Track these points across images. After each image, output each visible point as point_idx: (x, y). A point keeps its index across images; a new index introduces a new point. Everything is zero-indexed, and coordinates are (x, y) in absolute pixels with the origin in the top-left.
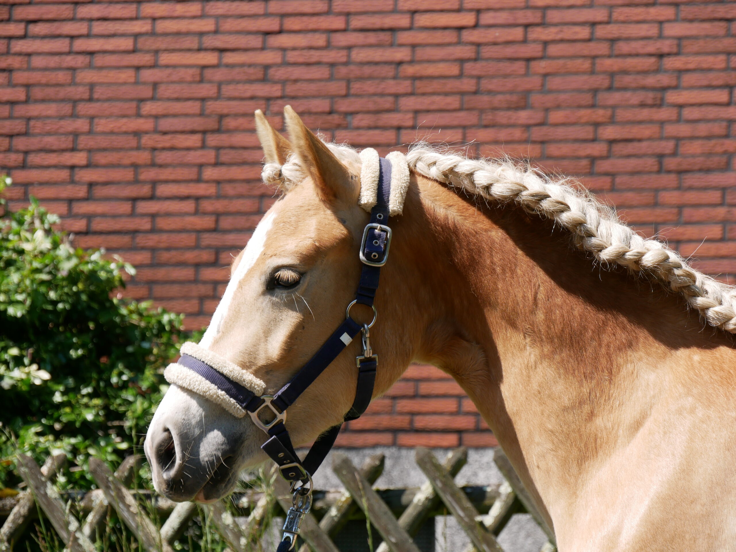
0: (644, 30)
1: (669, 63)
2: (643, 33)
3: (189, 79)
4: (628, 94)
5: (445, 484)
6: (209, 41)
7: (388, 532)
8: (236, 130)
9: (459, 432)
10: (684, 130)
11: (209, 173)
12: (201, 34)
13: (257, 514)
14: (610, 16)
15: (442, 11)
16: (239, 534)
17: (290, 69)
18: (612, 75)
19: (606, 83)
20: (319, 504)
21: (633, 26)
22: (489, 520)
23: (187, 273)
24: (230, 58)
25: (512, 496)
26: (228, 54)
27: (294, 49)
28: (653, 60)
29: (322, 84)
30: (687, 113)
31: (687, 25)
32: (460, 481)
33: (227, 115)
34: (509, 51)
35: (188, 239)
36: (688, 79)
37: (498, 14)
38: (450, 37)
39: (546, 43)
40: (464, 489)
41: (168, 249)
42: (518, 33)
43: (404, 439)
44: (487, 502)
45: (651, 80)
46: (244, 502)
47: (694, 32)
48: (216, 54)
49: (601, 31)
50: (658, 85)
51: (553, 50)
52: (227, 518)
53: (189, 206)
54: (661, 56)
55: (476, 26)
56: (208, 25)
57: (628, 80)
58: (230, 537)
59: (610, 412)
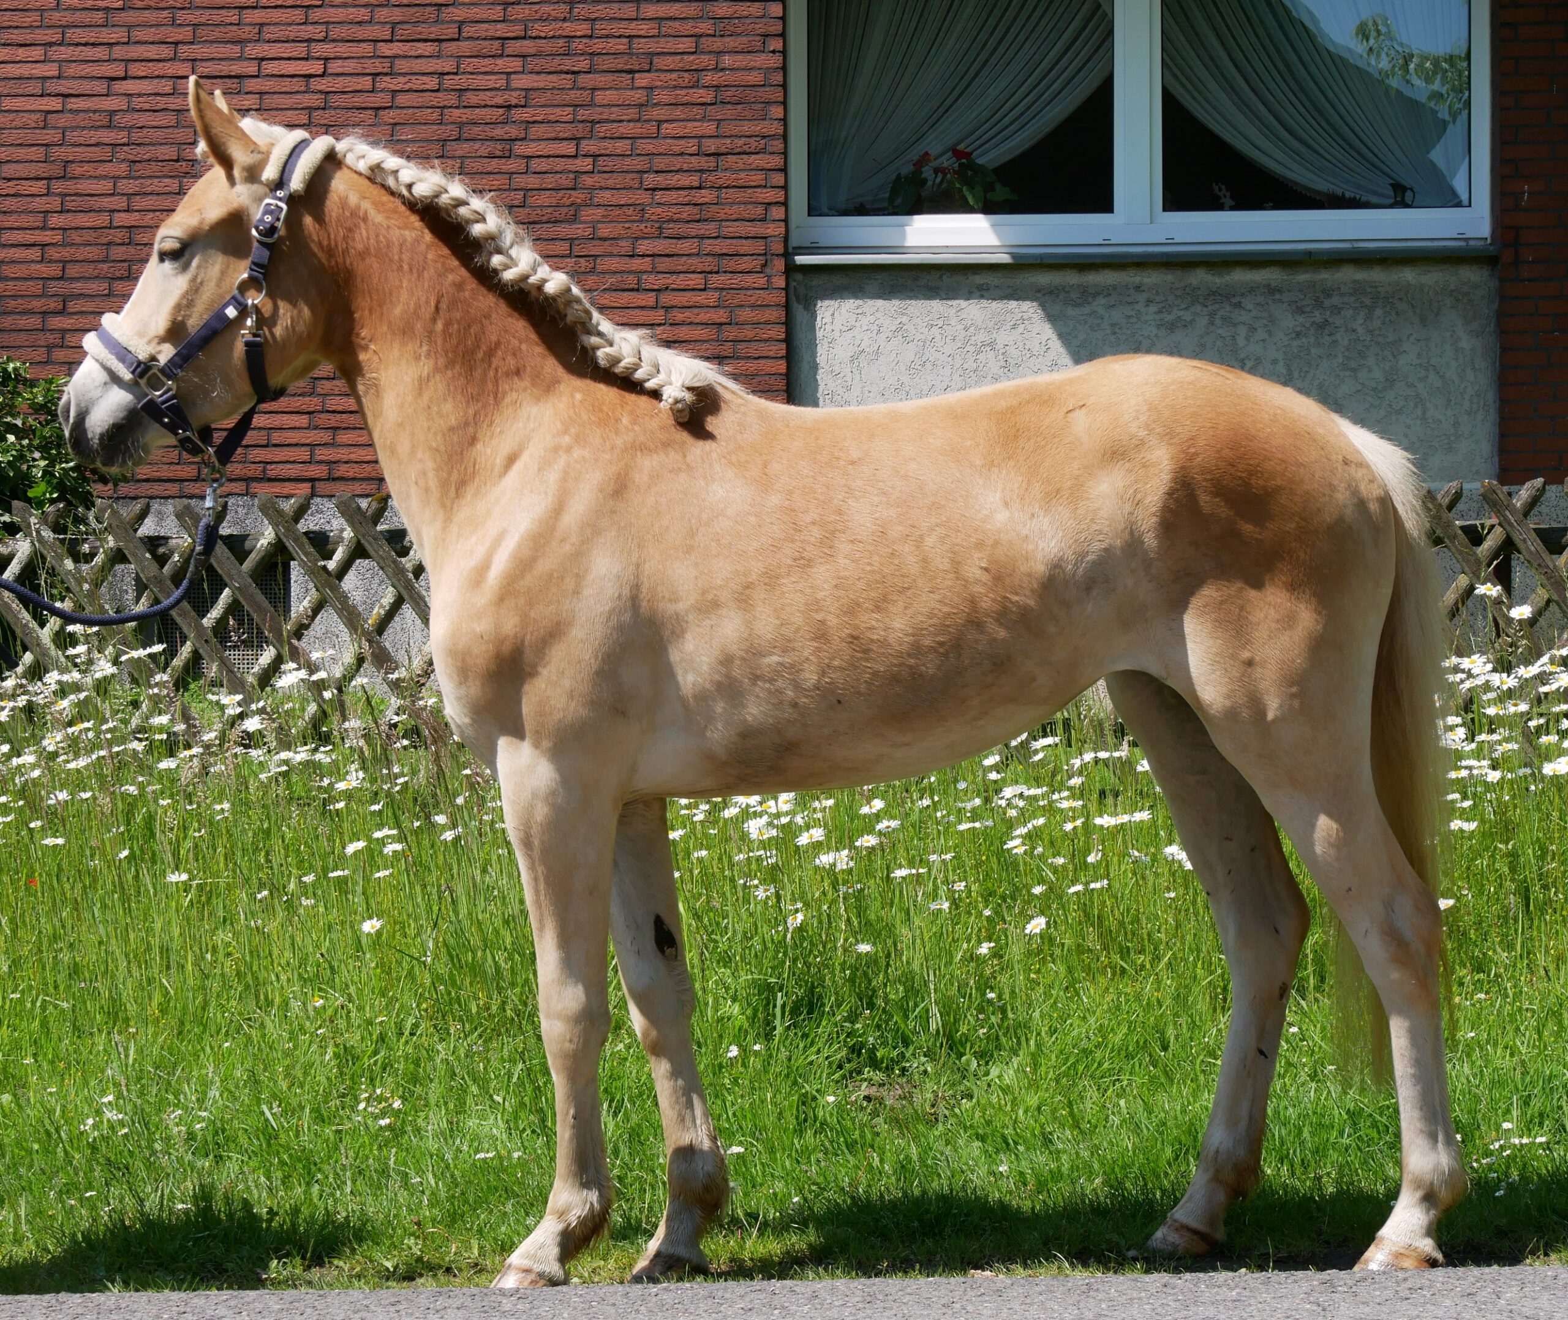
0: (492, 81)
1: (517, 114)
2: (491, 84)
3: (33, 125)
4: (477, 145)
5: (287, 530)
6: (52, 87)
7: (232, 578)
8: (82, 177)
9: (312, 480)
10: (532, 181)
11: (54, 220)
12: (45, 78)
13: (99, 559)
14: (458, 67)
15: (289, 59)
16: (80, 580)
17: (136, 115)
18: (461, 125)
19: (455, 134)
20: (161, 550)
21: (480, 77)
22: (332, 565)
23: (34, 321)
24: (74, 104)
25: (354, 541)
26: (73, 100)
27: (140, 95)
28: (501, 111)
29: (170, 130)
30: (535, 164)
31: (535, 77)
32: (303, 526)
33: (72, 162)
34: (358, 100)
35: (34, 287)
36: (535, 131)
37: (346, 63)
38: (298, 85)
39: (394, 92)
40: (306, 533)
41: (14, 297)
42: (366, 82)
43: (254, 487)
44: (330, 547)
45: (499, 132)
46: (86, 548)
47: (541, 85)
48: (60, 100)
49: (448, 82)
50: (506, 137)
51: (401, 99)
52: (69, 564)
53: (34, 254)
54: (509, 107)
55: (323, 75)
56: (51, 70)
57: (476, 130)
58: (72, 584)
59: (491, 438)
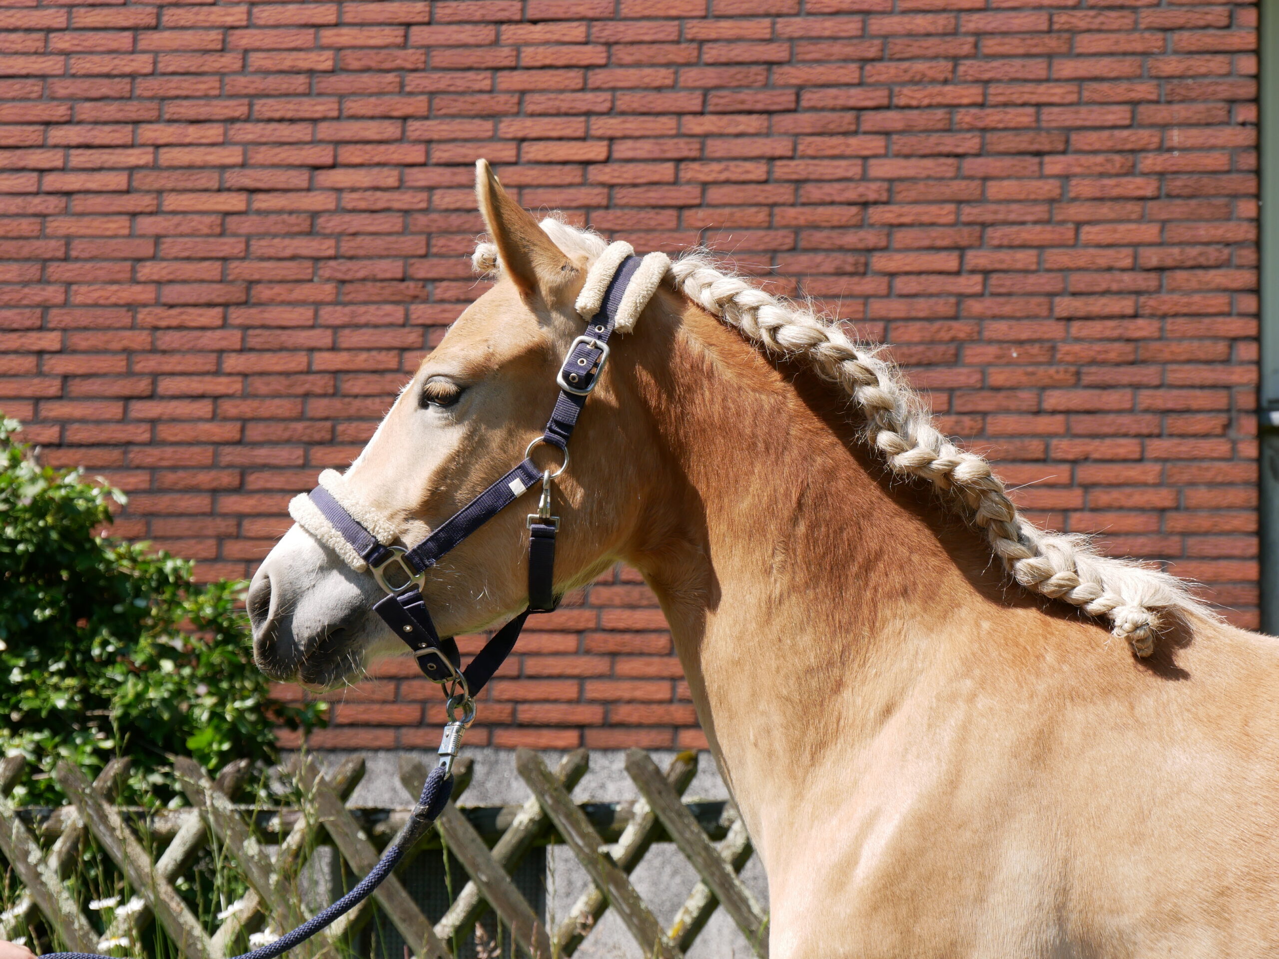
0: (841, 168)
1: (876, 214)
2: (840, 173)
3: (206, 231)
4: (819, 258)
5: (557, 801)
6: (234, 178)
7: (477, 868)
8: (271, 302)
9: (580, 727)
10: (896, 308)
11: (232, 362)
12: (223, 168)
13: (293, 840)
14: (795, 149)
15: (560, 139)
16: (267, 869)
17: (347, 218)
18: (797, 230)
19: (789, 242)
20: (380, 828)
21: (826, 162)
22: (618, 851)
23: (200, 502)
24: (262, 202)
25: (650, 818)
26: (261, 196)
27: (353, 190)
28: (854, 210)
29: (393, 238)
30: (900, 284)
31: (902, 162)
32: (581, 795)
33: (258, 282)
34: (654, 196)
35: (201, 455)
36: (902, 237)
37: (639, 144)
38: (571, 174)
39: (705, 185)
40: (583, 807)
41: (174, 468)
42: (666, 171)
43: (503, 736)
44: (616, 826)
45: (851, 239)
46: (275, 824)
47: (911, 173)
48: (243, 196)
49: (781, 170)
50: (861, 245)
51: (715, 194)
52: (251, 846)
53: (204, 408)
54: (865, 204)
55: (607, 161)
56: (232, 155)
57: (819, 237)
58: (255, 873)
59: (863, 683)
